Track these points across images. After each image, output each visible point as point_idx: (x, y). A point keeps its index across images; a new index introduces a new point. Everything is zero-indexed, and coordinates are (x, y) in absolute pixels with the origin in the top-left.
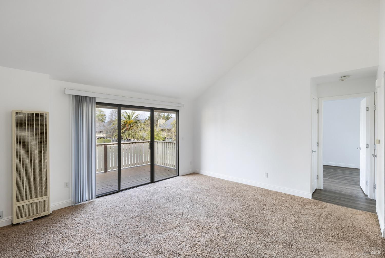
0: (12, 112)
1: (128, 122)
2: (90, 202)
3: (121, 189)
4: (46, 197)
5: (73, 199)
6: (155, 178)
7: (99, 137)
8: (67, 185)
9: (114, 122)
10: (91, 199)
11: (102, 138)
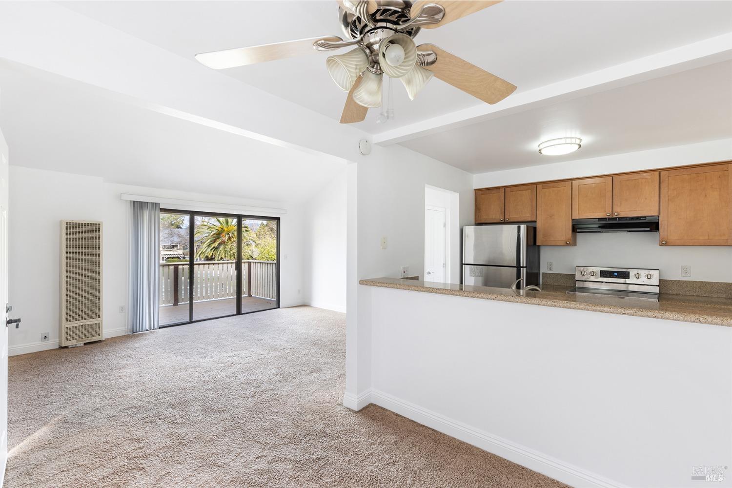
0: (61, 222)
1: (225, 229)
2: (151, 332)
3: (194, 320)
4: (98, 319)
5: (130, 327)
6: (242, 310)
7: (171, 256)
8: (122, 309)
9: (198, 230)
10: (152, 328)
11: (175, 257)
